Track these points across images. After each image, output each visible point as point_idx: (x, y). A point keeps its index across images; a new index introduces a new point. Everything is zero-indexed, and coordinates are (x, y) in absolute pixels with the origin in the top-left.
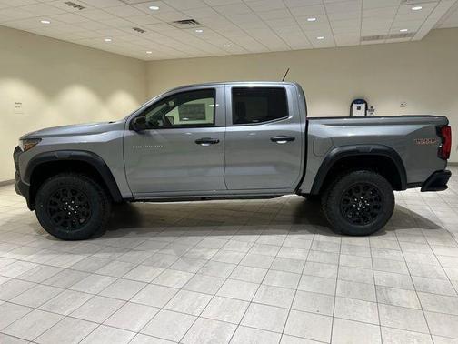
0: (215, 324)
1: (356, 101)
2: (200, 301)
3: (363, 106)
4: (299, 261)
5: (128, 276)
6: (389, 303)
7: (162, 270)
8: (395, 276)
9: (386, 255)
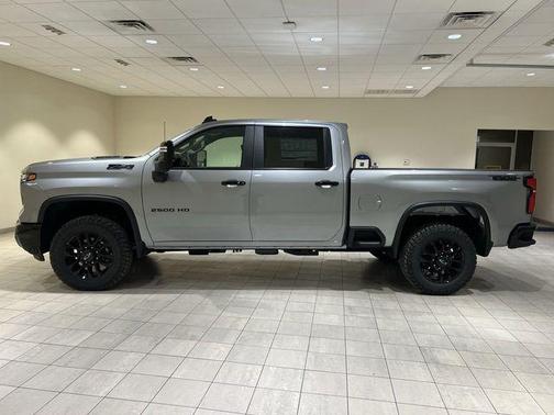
0: (276, 394)
1: (359, 157)
2: (251, 372)
3: (366, 162)
4: (337, 327)
5: (157, 350)
6: (437, 363)
7: (194, 342)
8: (434, 337)
9: (419, 318)
